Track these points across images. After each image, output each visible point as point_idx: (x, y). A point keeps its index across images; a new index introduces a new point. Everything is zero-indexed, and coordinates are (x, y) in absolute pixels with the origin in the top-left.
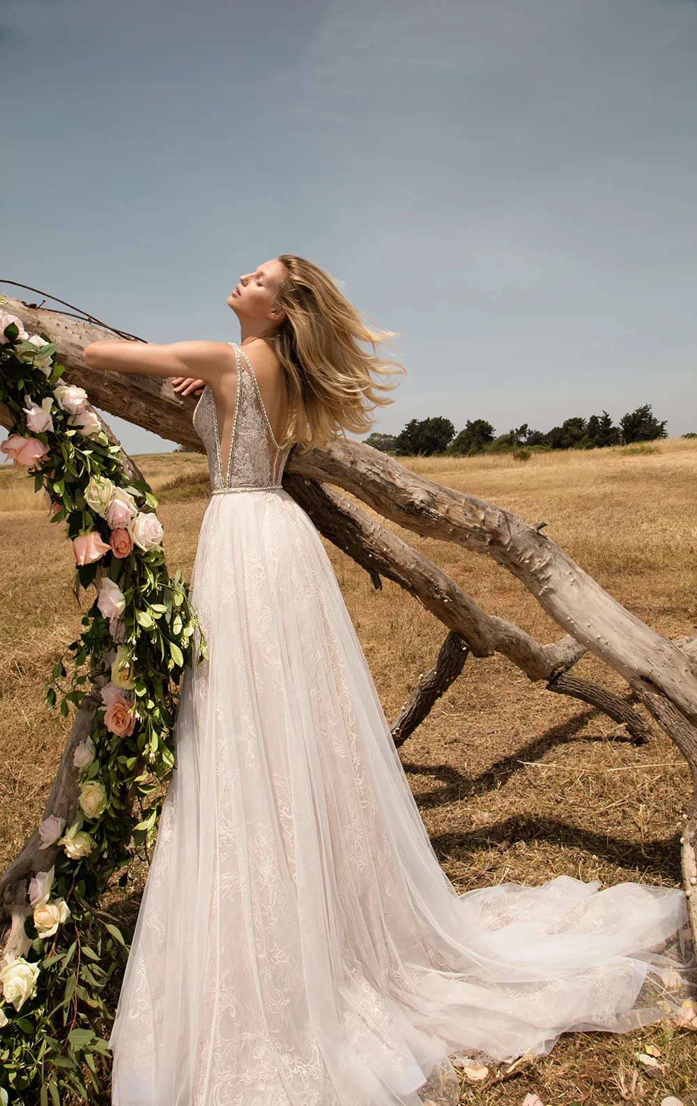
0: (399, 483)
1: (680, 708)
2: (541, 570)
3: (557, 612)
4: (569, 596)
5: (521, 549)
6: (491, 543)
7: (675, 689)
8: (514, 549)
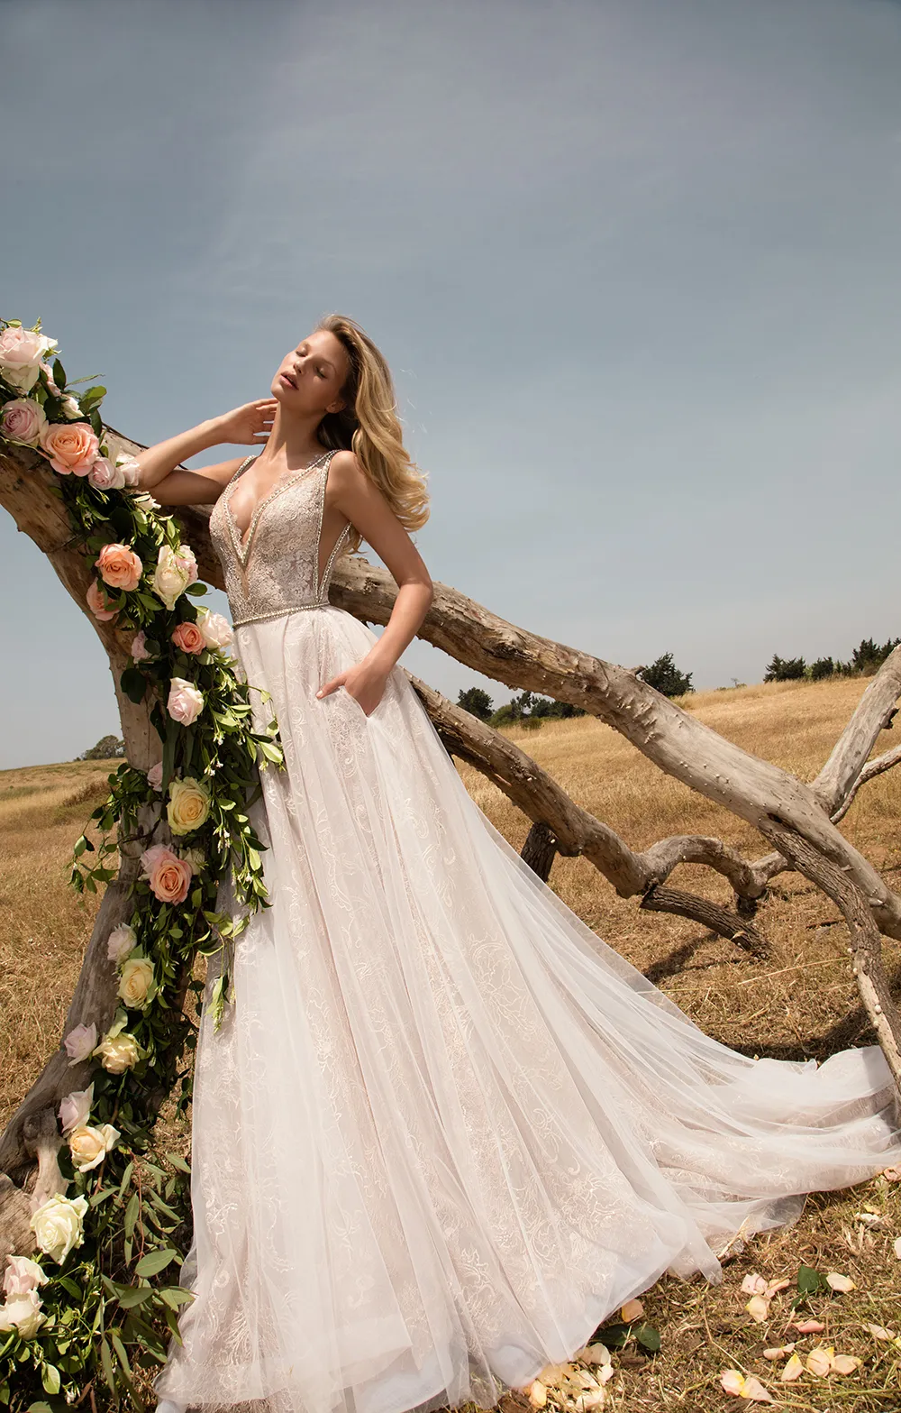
0: (485, 622)
1: (815, 845)
2: (645, 715)
3: (667, 759)
4: (678, 738)
5: (620, 694)
6: (588, 689)
7: (809, 825)
8: (613, 695)
